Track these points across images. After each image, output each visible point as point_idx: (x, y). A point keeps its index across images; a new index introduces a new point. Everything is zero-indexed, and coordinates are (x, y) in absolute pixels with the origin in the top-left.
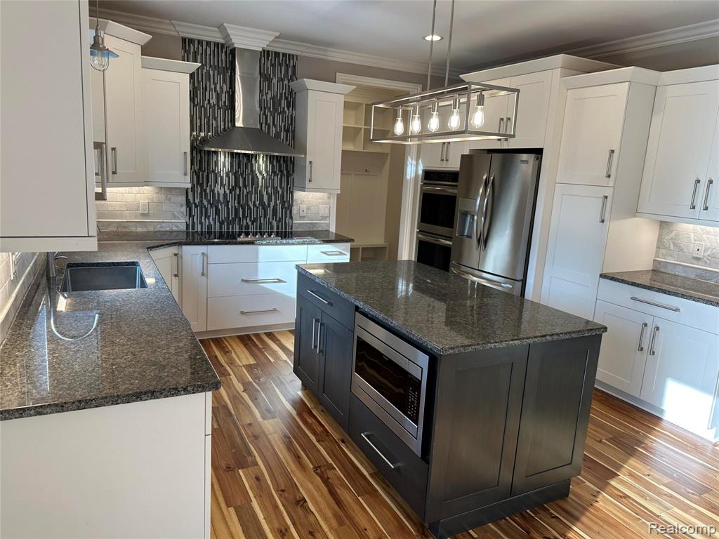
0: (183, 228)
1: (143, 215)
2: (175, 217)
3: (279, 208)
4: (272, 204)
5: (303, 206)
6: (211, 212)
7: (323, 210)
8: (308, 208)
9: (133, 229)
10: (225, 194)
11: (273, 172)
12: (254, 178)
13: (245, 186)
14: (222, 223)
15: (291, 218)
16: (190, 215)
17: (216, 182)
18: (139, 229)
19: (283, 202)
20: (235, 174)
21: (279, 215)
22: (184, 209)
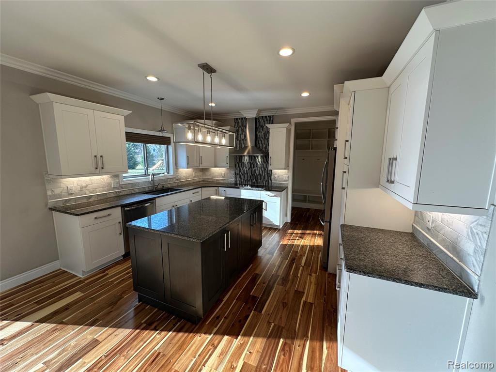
0: (234, 182)
1: (223, 177)
2: (231, 178)
3: (266, 176)
4: (263, 174)
5: (276, 176)
6: (242, 177)
7: (285, 177)
8: (278, 177)
9: (220, 181)
10: (247, 171)
11: (264, 162)
12: (257, 164)
13: (253, 167)
14: (245, 181)
15: (271, 180)
16: (236, 178)
17: (244, 166)
18: (222, 182)
19: (268, 174)
20: (250, 163)
21: (266, 178)
22: (234, 175)
